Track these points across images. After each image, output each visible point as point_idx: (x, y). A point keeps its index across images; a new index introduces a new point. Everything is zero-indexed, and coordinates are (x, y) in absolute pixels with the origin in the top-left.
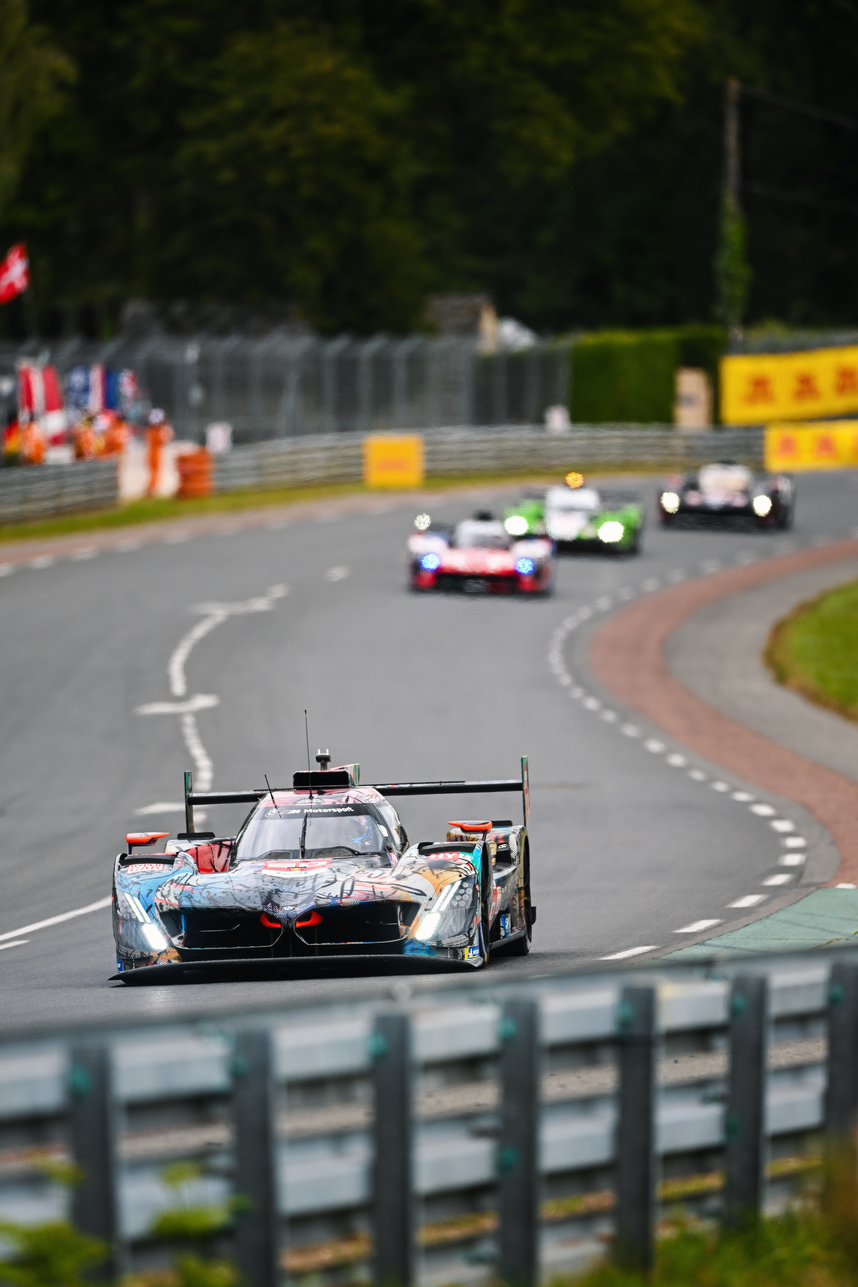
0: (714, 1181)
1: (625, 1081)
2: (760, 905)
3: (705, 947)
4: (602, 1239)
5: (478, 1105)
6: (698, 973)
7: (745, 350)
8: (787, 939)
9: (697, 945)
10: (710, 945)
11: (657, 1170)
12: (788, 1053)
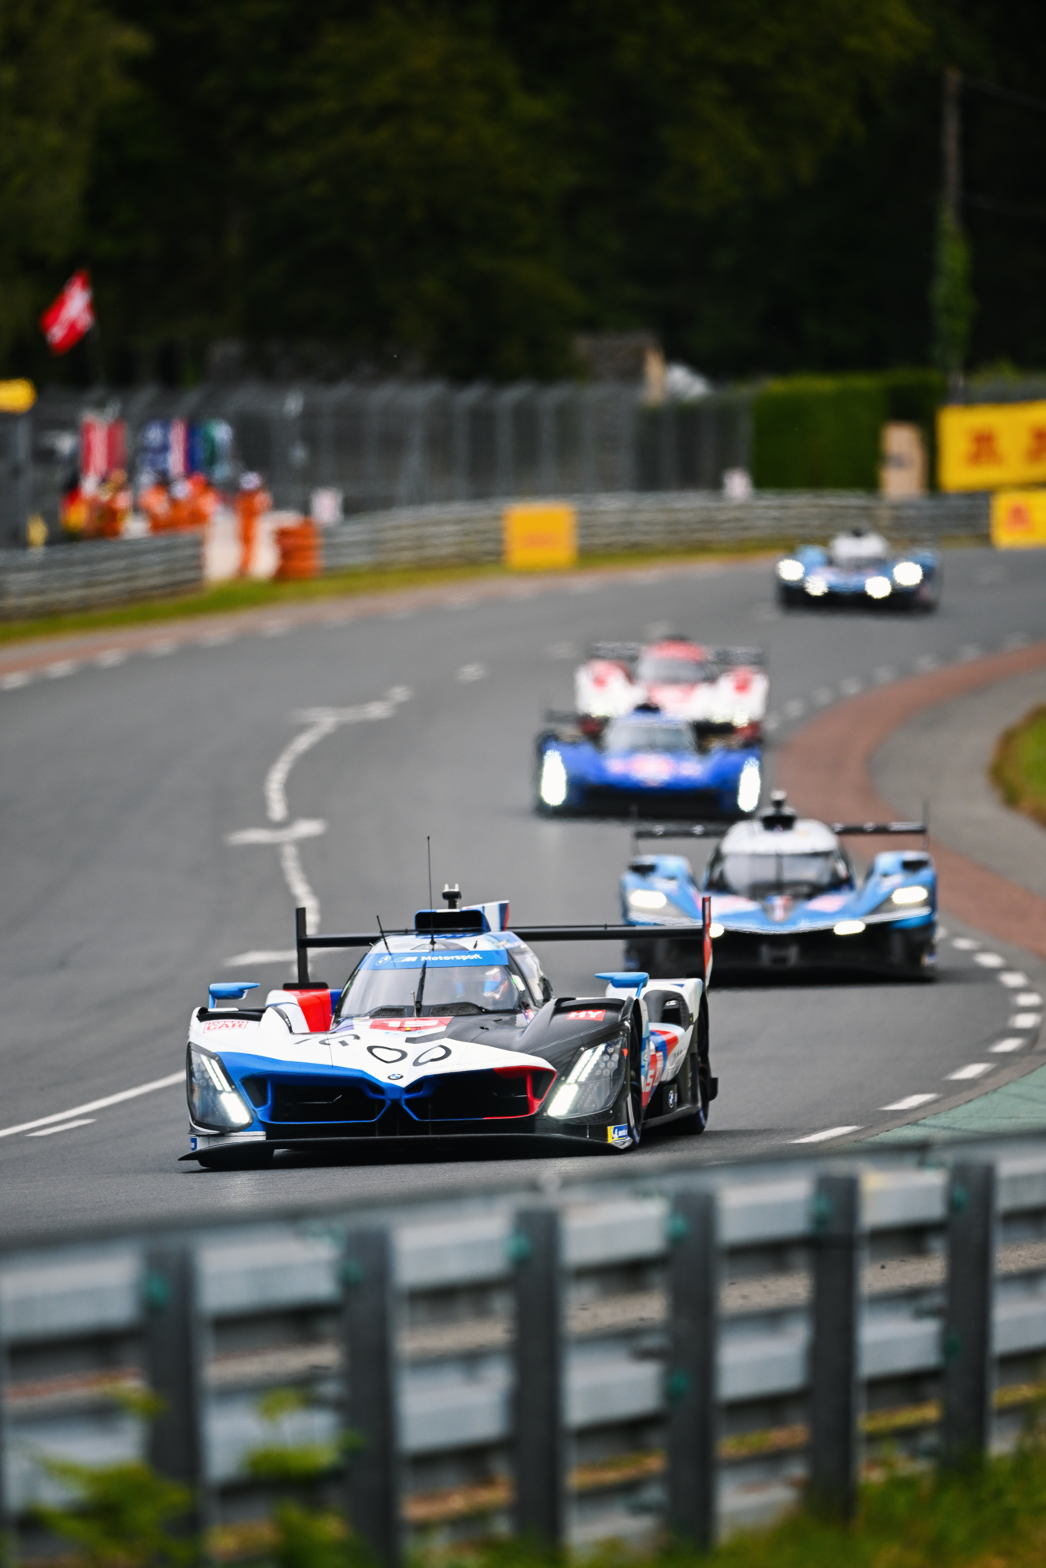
0: (930, 1412)
1: (820, 1290)
2: (986, 1075)
3: (919, 1128)
4: (793, 1483)
5: (642, 1319)
6: (911, 1159)
7: (969, 400)
8: (1018, 1118)
9: (909, 1126)
10: (925, 1125)
11: (860, 1399)
12: (1020, 1256)
